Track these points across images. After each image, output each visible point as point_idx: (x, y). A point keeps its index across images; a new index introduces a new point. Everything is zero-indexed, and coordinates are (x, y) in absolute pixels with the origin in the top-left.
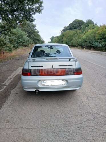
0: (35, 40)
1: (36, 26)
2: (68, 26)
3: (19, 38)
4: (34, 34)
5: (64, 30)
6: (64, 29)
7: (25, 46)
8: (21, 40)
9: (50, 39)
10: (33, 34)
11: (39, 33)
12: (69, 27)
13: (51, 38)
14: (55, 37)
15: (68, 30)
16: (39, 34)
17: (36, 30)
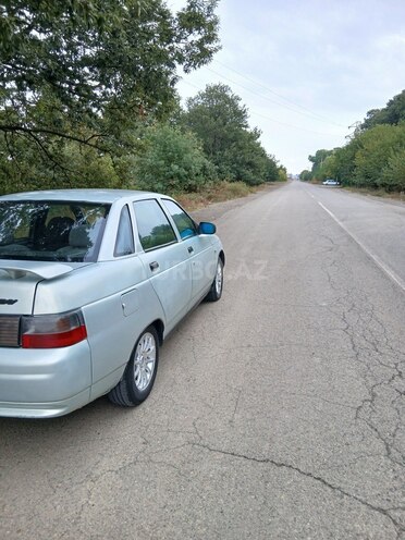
0: (241, 165)
1: (248, 113)
2: (385, 106)
3: (170, 160)
4: (237, 144)
5: (367, 125)
6: (366, 121)
7: (191, 189)
8: (176, 167)
9: (311, 159)
10: (234, 144)
11: (258, 140)
12: (388, 113)
13: (314, 155)
14: (330, 153)
15: (383, 122)
16: (259, 144)
17: (248, 130)
